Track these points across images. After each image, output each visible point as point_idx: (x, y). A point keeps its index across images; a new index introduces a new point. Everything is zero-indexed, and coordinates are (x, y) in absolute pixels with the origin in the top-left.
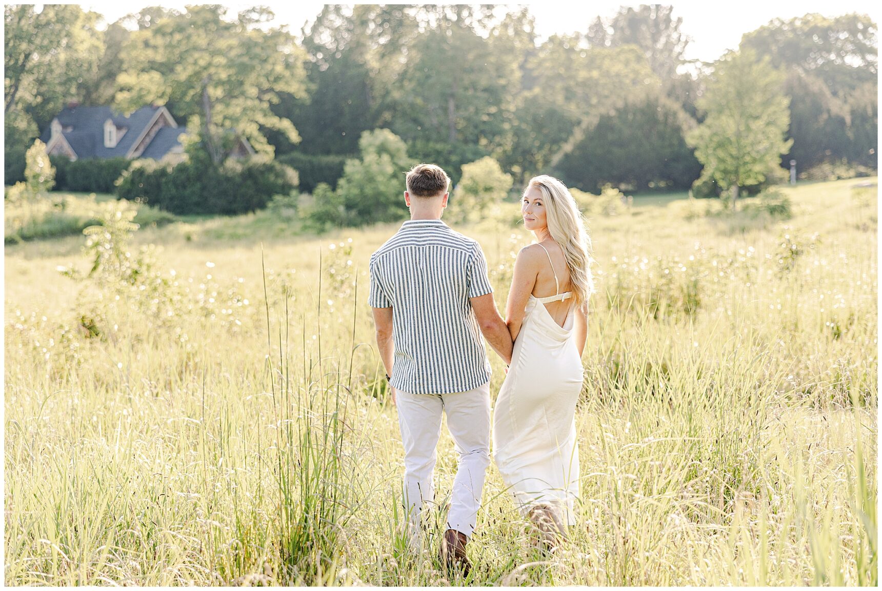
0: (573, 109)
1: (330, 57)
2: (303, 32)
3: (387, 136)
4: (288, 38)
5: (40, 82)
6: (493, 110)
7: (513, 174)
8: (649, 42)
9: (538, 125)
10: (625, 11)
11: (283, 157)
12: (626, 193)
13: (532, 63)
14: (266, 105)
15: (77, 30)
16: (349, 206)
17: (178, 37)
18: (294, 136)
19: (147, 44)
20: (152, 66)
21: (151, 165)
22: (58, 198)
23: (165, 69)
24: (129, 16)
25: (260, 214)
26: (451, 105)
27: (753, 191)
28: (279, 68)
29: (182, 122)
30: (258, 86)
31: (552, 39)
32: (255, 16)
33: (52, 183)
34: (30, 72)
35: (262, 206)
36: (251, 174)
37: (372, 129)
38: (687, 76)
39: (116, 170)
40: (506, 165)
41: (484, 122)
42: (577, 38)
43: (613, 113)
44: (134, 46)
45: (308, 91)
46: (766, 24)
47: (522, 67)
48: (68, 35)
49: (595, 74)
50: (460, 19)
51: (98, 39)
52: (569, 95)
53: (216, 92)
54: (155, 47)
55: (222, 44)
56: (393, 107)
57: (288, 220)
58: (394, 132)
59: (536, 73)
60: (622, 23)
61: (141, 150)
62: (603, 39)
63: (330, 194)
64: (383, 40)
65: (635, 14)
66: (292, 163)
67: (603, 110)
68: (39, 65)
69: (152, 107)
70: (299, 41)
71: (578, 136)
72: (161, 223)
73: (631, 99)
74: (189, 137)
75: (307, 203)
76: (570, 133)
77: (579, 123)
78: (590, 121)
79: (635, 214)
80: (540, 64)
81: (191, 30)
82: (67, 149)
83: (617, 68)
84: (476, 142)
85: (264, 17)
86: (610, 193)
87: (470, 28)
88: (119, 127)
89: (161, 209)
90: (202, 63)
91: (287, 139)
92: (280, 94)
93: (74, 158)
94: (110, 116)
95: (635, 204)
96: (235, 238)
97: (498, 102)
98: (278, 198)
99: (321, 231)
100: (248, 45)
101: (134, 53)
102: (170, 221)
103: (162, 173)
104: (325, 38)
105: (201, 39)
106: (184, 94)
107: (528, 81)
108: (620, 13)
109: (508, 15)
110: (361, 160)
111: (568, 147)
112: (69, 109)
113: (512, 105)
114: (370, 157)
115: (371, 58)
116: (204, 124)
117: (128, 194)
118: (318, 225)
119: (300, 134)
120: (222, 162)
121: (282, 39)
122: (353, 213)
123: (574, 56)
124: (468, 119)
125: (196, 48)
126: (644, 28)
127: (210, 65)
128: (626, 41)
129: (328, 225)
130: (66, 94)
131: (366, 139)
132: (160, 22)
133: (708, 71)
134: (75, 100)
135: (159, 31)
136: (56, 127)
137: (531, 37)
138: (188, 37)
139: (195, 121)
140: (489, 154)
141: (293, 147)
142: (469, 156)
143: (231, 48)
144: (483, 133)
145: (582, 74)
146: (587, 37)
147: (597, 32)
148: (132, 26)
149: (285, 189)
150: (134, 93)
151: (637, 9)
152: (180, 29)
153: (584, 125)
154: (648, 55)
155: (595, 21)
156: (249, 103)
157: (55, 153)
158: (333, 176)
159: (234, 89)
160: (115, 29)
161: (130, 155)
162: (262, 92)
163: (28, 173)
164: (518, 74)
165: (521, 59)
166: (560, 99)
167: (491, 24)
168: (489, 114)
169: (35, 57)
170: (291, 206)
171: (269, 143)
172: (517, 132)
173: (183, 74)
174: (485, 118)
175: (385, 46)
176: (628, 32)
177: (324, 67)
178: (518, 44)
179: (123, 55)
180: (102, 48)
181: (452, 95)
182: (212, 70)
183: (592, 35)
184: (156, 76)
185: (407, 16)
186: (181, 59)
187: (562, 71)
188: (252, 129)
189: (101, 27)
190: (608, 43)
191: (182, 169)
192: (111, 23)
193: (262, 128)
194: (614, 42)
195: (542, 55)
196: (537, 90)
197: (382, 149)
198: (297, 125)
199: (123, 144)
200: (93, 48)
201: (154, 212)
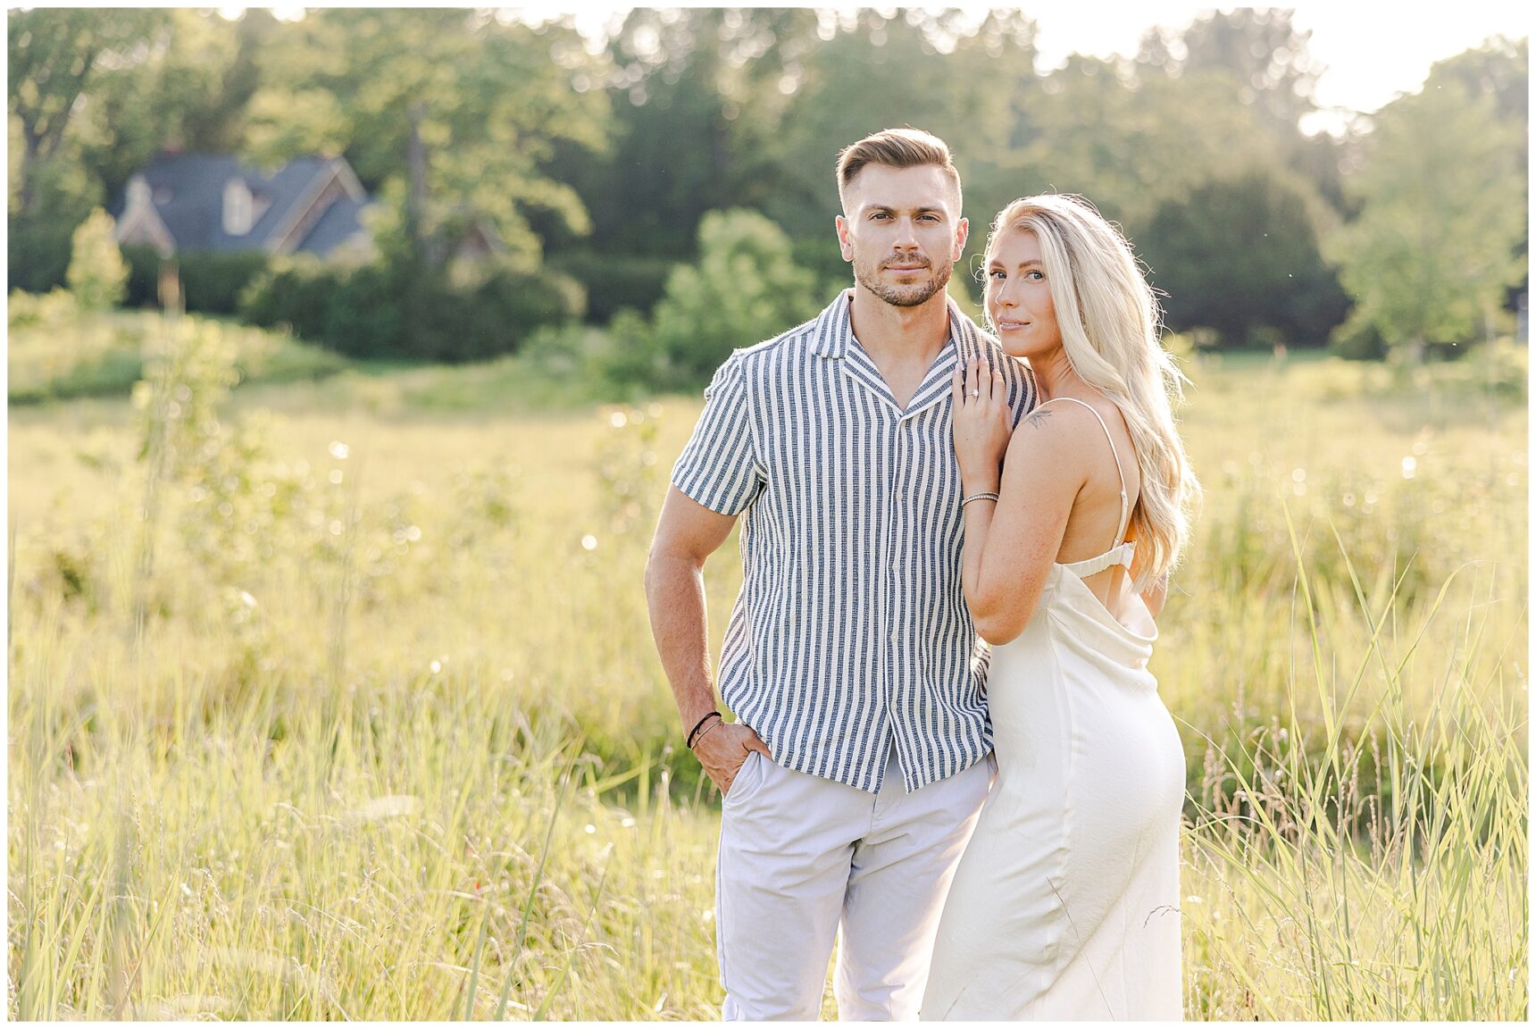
0: (1106, 188)
1: (655, 79)
2: (607, 32)
4: (574, 38)
5: (113, 107)
10: (1208, 18)
11: (560, 260)
12: (1204, 349)
13: (1031, 100)
14: (527, 162)
16: (677, 353)
18: (577, 220)
19: (310, 41)
20: (321, 81)
21: (309, 266)
23: (343, 87)
25: (506, 365)
27: (1452, 352)
28: (556, 94)
29: (372, 187)
30: (514, 123)
31: (1072, 60)
33: (121, 296)
34: (95, 88)
35: (511, 348)
36: (494, 290)
38: (1324, 138)
43: (1183, 198)
44: (284, 43)
45: (609, 135)
46: (1477, 45)
47: (1013, 107)
48: (167, 21)
49: (1150, 122)
51: (224, 32)
52: (1102, 160)
53: (434, 133)
54: (324, 48)
55: (452, 46)
56: (769, 173)
57: (559, 378)
58: (769, 217)
59: (1038, 121)
60: (1204, 38)
61: (299, 235)
62: (1163, 68)
63: (642, 333)
64: (753, 47)
65: (1227, 22)
66: (577, 273)
67: (1163, 193)
68: (112, 77)
69: (315, 158)
70: (596, 46)
72: (319, 375)
73: (1219, 171)
74: (380, 218)
75: (597, 345)
78: (1138, 211)
80: (1042, 105)
81: (394, 19)
82: (157, 232)
83: (1195, 113)
86: (1178, 344)
87: (919, 33)
88: (256, 192)
89: (324, 350)
90: (412, 78)
91: (564, 227)
92: (557, 142)
93: (166, 249)
94: (235, 172)
96: (456, 409)
98: (545, 336)
99: (622, 400)
100: (500, 47)
101: (284, 56)
102: (334, 371)
103: (327, 283)
104: (646, 43)
105: (412, 35)
106: (375, 137)
107: (1026, 133)
108: (1197, 21)
110: (698, 267)
112: (164, 159)
114: (714, 264)
115: (730, 83)
116: (413, 196)
117: (263, 319)
118: (617, 389)
119: (592, 218)
120: (442, 265)
121: (562, 41)
122: (682, 368)
125: (402, 51)
127: (424, 83)
128: (1209, 64)
129: (635, 390)
130: (160, 132)
131: (715, 229)
133: (1365, 128)
134: (172, 143)
135: (335, 18)
136: (138, 193)
137: (1030, 55)
138: (390, 32)
139: (395, 188)
141: (575, 242)
143: (467, 51)
145: (1128, 124)
146: (1136, 64)
147: (1152, 54)
148: (291, 15)
149: (558, 318)
150: (284, 131)
155: (1149, 34)
156: (496, 155)
157: (135, 240)
158: (647, 298)
159: (469, 129)
160: (257, 19)
161: (274, 246)
162: (522, 135)
163: (75, 274)
164: (1004, 122)
165: (1012, 91)
167: (957, 26)
169: (108, 59)
170: (569, 352)
171: (533, 230)
173: (375, 98)
175: (757, 61)
176: (1213, 52)
177: (641, 98)
178: (1007, 67)
179: (262, 60)
180: (231, 48)
182: (430, 93)
183: (1144, 60)
184: (325, 99)
186: (373, 69)
188: (502, 207)
189: (232, 11)
190: (1174, 75)
191: (366, 276)
193: (521, 206)
196: (1039, 151)
197: (742, 248)
198: (589, 200)
199: (262, 227)
200: (213, 48)
201: (310, 355)
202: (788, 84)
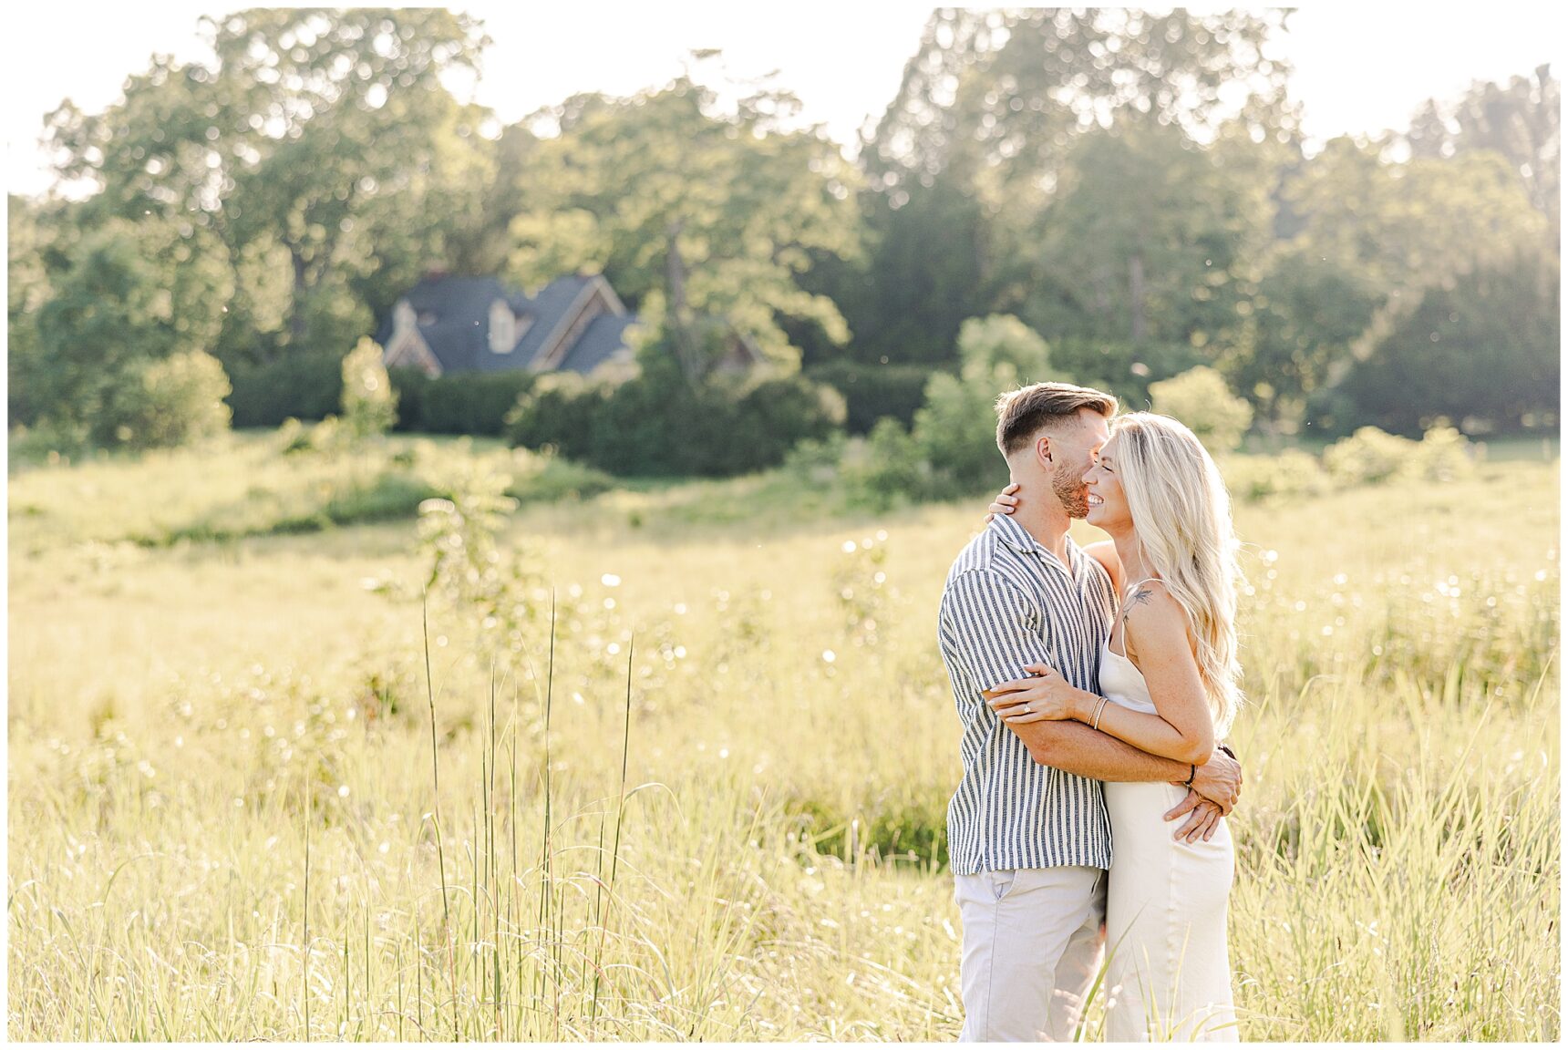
0: (1373, 277)
1: (911, 181)
2: (861, 137)
3: (1012, 330)
4: (829, 148)
5: (378, 232)
6: (1217, 278)
7: (1255, 401)
8: (1528, 148)
9: (1305, 305)
10: (1480, 90)
11: (819, 370)
12: (1473, 438)
13: (1295, 189)
14: (783, 274)
15: (444, 137)
16: (938, 461)
17: (624, 147)
18: (837, 330)
19: (567, 161)
20: (579, 202)
21: (572, 385)
22: (398, 445)
23: (600, 206)
24: (543, 111)
25: (771, 477)
26: (1136, 269)
28: (810, 204)
29: (632, 304)
30: (773, 236)
31: (1332, 145)
32: (765, 106)
33: (391, 420)
34: (360, 213)
35: (776, 461)
36: (757, 401)
37: (982, 315)
39: (509, 393)
40: (1242, 384)
41: (1200, 304)
42: (1388, 141)
43: (1449, 284)
44: (543, 165)
45: (864, 244)
47: (1275, 196)
48: (429, 146)
49: (1417, 209)
50: (1155, 109)
51: (484, 153)
52: (1368, 248)
53: (692, 249)
54: (582, 168)
55: (707, 158)
56: (1025, 273)
57: (823, 487)
58: (1026, 321)
59: (1302, 209)
60: (1478, 113)
61: (560, 354)
62: (1438, 143)
63: (902, 440)
64: (1009, 149)
65: (1500, 94)
66: (838, 381)
67: (1429, 279)
68: (376, 201)
69: (577, 276)
70: (851, 152)
71: (1382, 327)
72: (588, 492)
73: (1485, 255)
74: (639, 334)
75: (859, 457)
76: (1366, 321)
77: (1383, 302)
78: (1405, 298)
79: (1490, 479)
80: (1309, 192)
81: (649, 136)
82: (423, 354)
83: (1461, 196)
84: (1185, 337)
85: (785, 108)
86: (1442, 437)
87: (1175, 126)
88: (518, 313)
89: (589, 466)
90: (669, 195)
91: (824, 337)
92: (812, 252)
93: (434, 372)
94: (498, 293)
95: (1490, 460)
96: (722, 522)
97: (1225, 263)
98: (808, 447)
99: (884, 509)
100: (751, 161)
101: (544, 178)
102: (603, 489)
103: (592, 400)
104: (901, 147)
105: (667, 151)
106: (635, 251)
107: (1287, 223)
108: (1471, 92)
109: (1252, 98)
110: (958, 374)
111: (1363, 349)
112: (430, 282)
113: (1254, 269)
114: (974, 370)
115: (987, 184)
116: (671, 309)
117: (530, 439)
118: (879, 497)
119: (850, 327)
120: (703, 378)
121: (816, 152)
122: (946, 475)
123: (1376, 177)
124: (1168, 296)
125: (659, 168)
126: (1517, 121)
127: (681, 199)
128: (1481, 143)
129: (899, 498)
130: (425, 254)
131: (972, 334)
132: (595, 119)
134: (437, 265)
135: (591, 138)
136: (404, 316)
137: (1296, 141)
138: (644, 149)
139: (655, 303)
140: (1208, 364)
141: (837, 351)
142: (1168, 365)
143: (720, 167)
144: (1196, 324)
145: (1393, 210)
146: (1409, 138)
147: (1426, 129)
148: (546, 129)
149: (820, 429)
150: (544, 253)
151: (1504, 85)
152: (628, 132)
153: (1393, 307)
154: (1527, 171)
155: (1423, 108)
156: (753, 269)
157: (402, 363)
158: (906, 405)
159: (726, 242)
160: (516, 136)
161: (538, 365)
162: (779, 247)
163: (349, 401)
164: (1266, 211)
165: (1272, 182)
166: (1348, 257)
167: (1216, 116)
168: (1211, 288)
169: (369, 187)
170: (830, 461)
171: (792, 342)
172: (1265, 321)
173: (633, 215)
174: (1202, 295)
175: (1013, 160)
176: (1485, 127)
177: (900, 200)
178: (1269, 155)
179: (524, 182)
180: (490, 170)
181: (1139, 253)
182: (687, 209)
183: (1417, 136)
184: (583, 220)
185: (1054, 103)
186: (631, 187)
187: (1353, 203)
188: (761, 318)
189: (490, 131)
190: (1448, 149)
191: (629, 391)
192: (510, 122)
193: (779, 317)
194: (1459, 147)
195: (1319, 174)
196: (1303, 241)
197: (1001, 354)
198: (843, 308)
199: (525, 346)
200: (475, 171)
201: (577, 473)
202: (1046, 183)
